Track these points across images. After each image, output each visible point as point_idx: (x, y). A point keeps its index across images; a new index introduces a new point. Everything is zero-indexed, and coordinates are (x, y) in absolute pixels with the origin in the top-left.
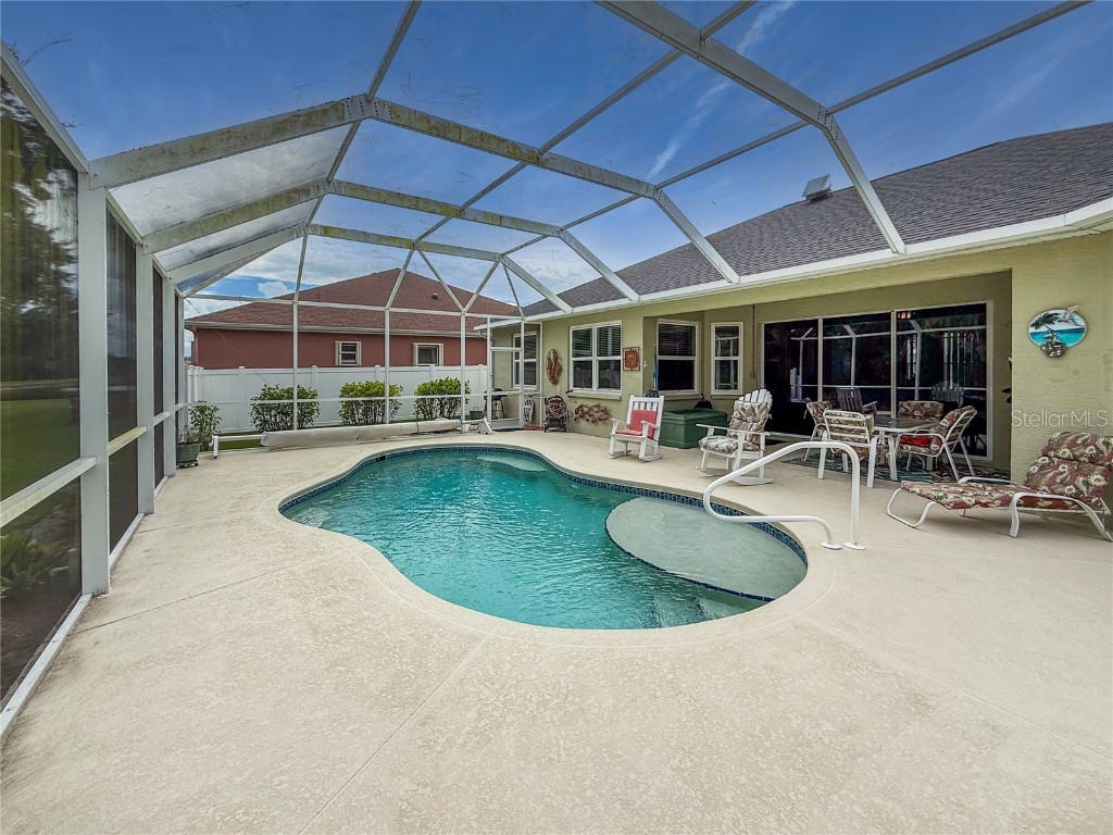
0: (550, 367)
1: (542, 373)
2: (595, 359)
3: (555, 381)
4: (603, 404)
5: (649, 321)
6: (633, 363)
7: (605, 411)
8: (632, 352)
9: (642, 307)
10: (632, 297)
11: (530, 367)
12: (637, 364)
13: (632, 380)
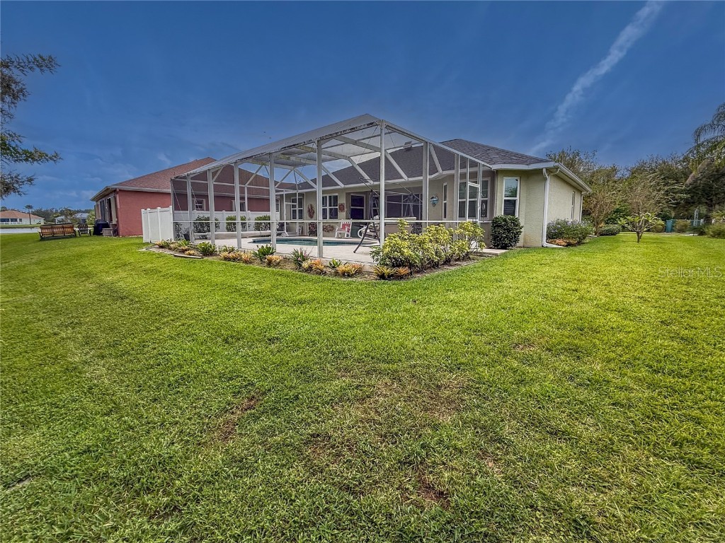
0: (309, 211)
1: (306, 214)
2: (328, 208)
3: (311, 217)
4: (331, 225)
5: (348, 194)
6: (342, 209)
7: (332, 227)
8: (342, 205)
9: (345, 189)
10: (342, 185)
11: (301, 212)
12: (344, 209)
13: (342, 215)
